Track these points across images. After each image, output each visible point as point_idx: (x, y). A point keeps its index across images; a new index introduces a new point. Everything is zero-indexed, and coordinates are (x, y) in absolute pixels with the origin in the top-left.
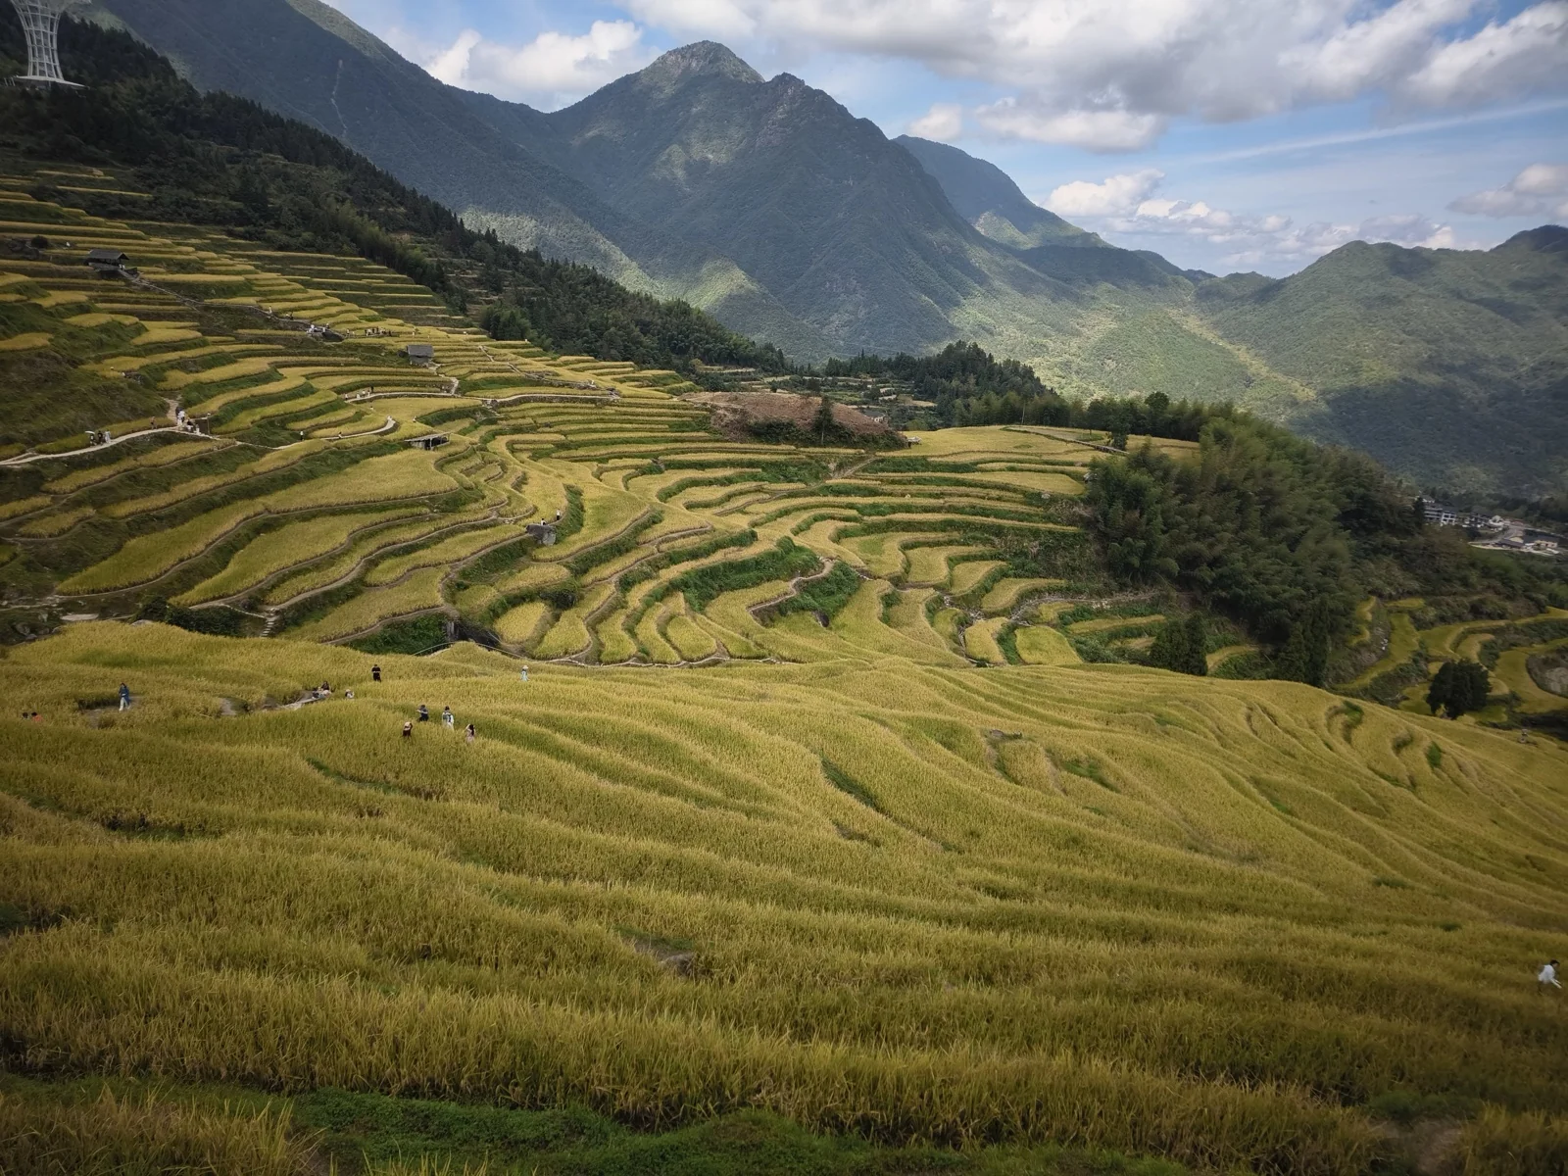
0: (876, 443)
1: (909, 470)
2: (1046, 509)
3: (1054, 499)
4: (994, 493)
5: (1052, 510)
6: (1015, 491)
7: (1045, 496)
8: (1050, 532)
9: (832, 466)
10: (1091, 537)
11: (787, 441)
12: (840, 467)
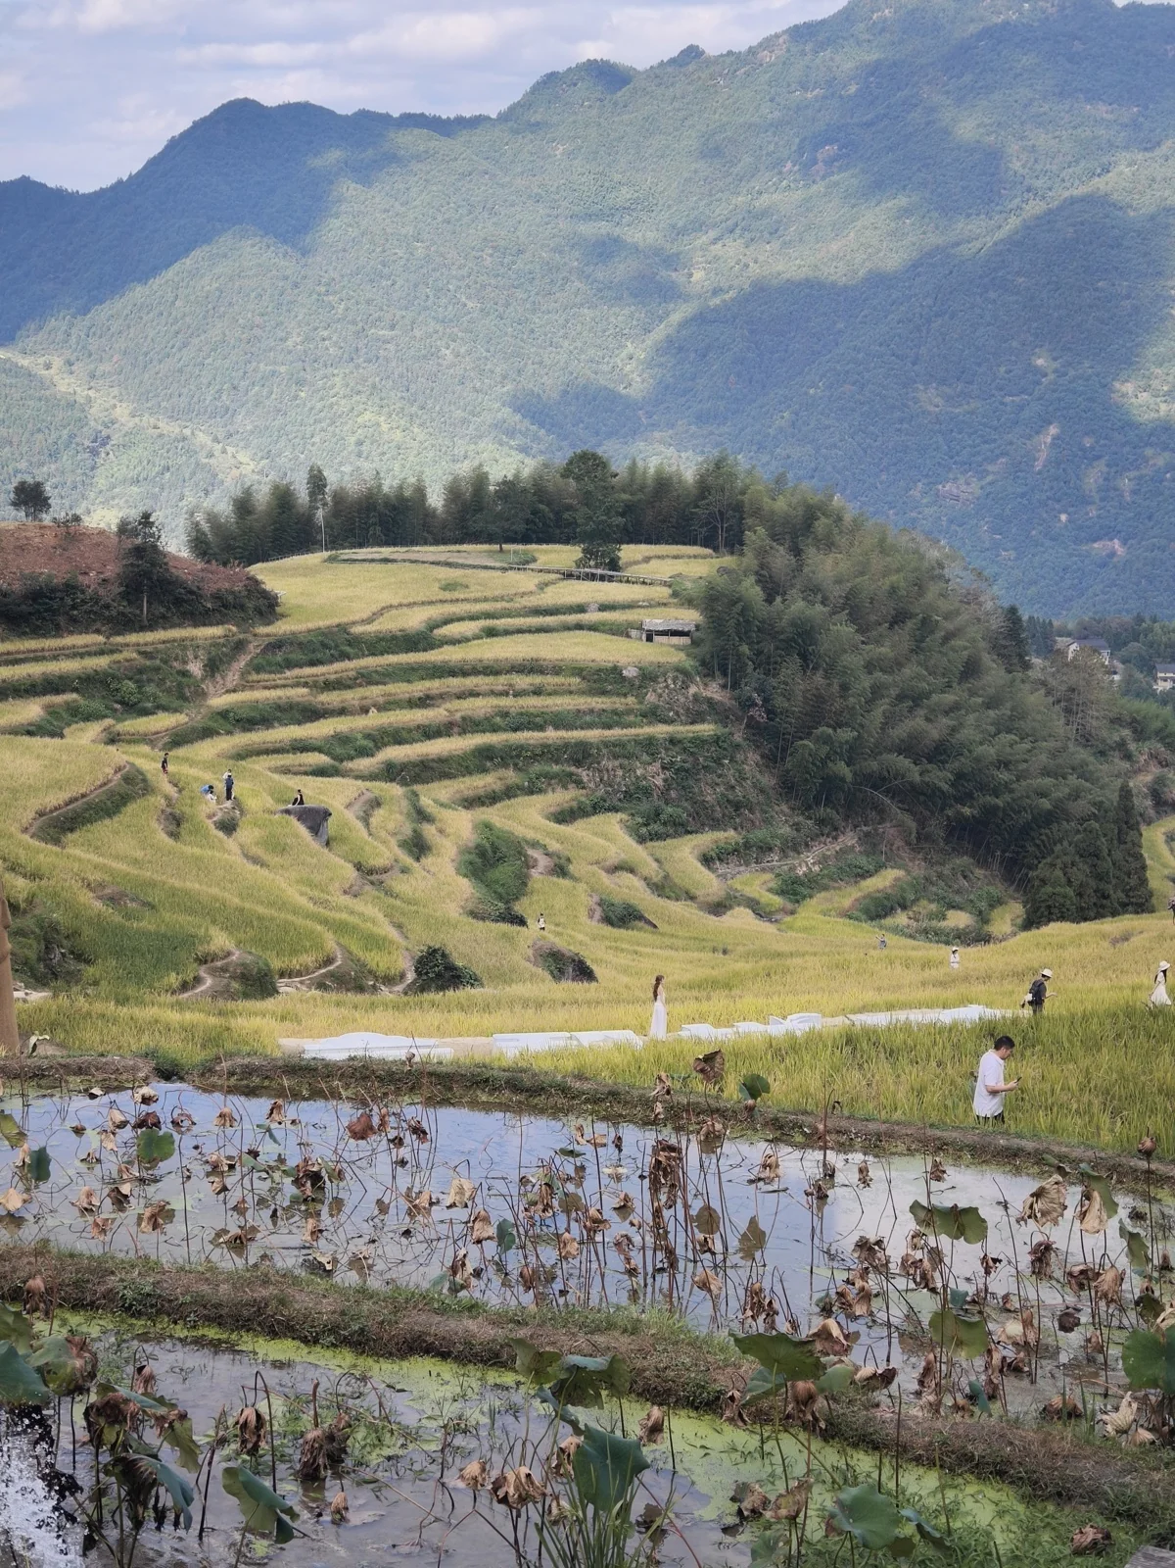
0: (242, 607)
1: (332, 660)
2: (641, 698)
3: (648, 676)
4: (522, 681)
5: (651, 698)
6: (557, 670)
7: (630, 672)
8: (673, 741)
9: (195, 668)
10: (738, 738)
11: (77, 625)
12: (213, 667)
